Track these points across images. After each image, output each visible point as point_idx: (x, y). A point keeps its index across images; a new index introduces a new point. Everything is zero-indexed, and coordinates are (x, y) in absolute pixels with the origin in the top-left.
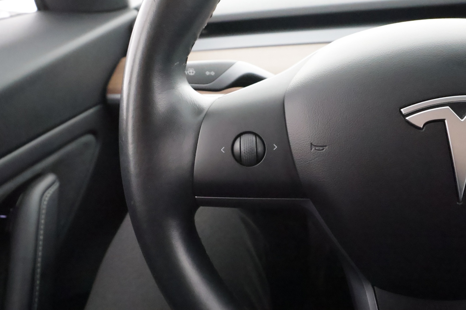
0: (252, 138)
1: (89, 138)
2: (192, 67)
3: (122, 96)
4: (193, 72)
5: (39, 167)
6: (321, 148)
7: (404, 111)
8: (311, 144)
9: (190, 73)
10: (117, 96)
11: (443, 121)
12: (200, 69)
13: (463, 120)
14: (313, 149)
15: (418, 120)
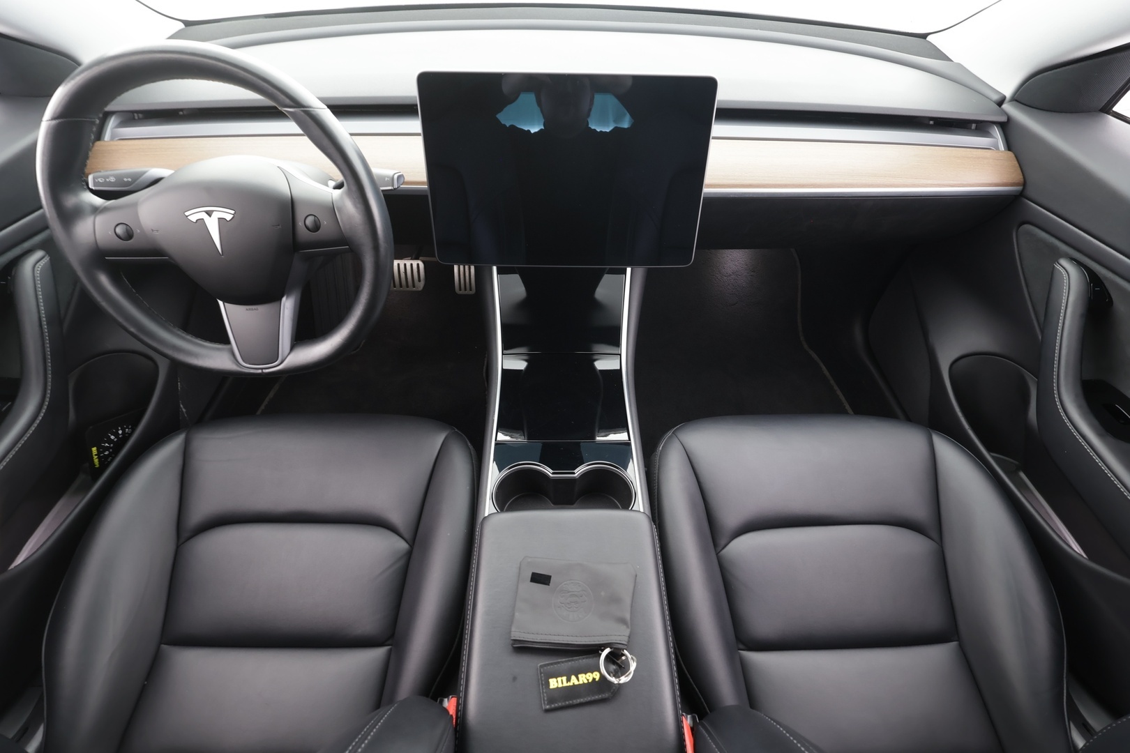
0: (124, 226)
2: (112, 175)
4: (113, 180)
7: (187, 214)
8: (152, 230)
9: (111, 180)
11: (205, 218)
13: (211, 220)
15: (193, 218)
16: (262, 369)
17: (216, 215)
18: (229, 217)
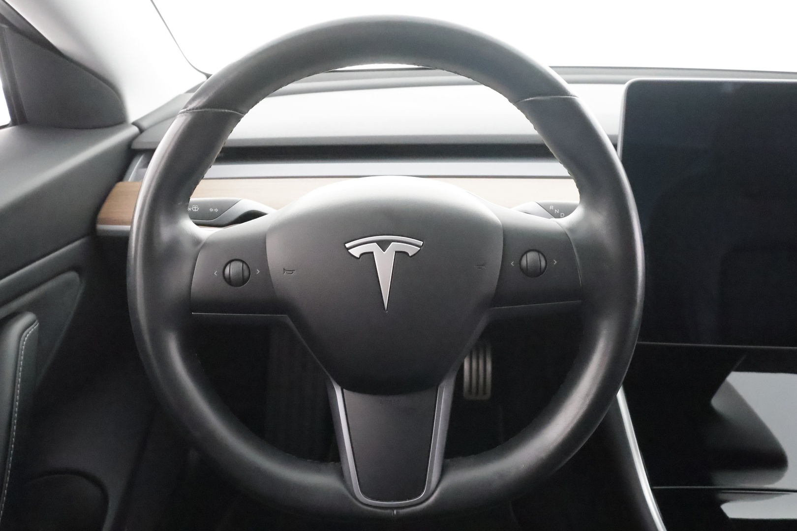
0: (240, 264)
1: (72, 275)
2: (196, 203)
3: (132, 228)
4: (197, 209)
5: (14, 305)
6: (291, 272)
7: (348, 245)
8: (284, 269)
9: (194, 209)
10: (127, 228)
11: (372, 253)
12: (204, 206)
13: (384, 253)
14: (285, 273)
15: (356, 252)
16: (392, 508)
17: (393, 247)
18: (412, 250)
